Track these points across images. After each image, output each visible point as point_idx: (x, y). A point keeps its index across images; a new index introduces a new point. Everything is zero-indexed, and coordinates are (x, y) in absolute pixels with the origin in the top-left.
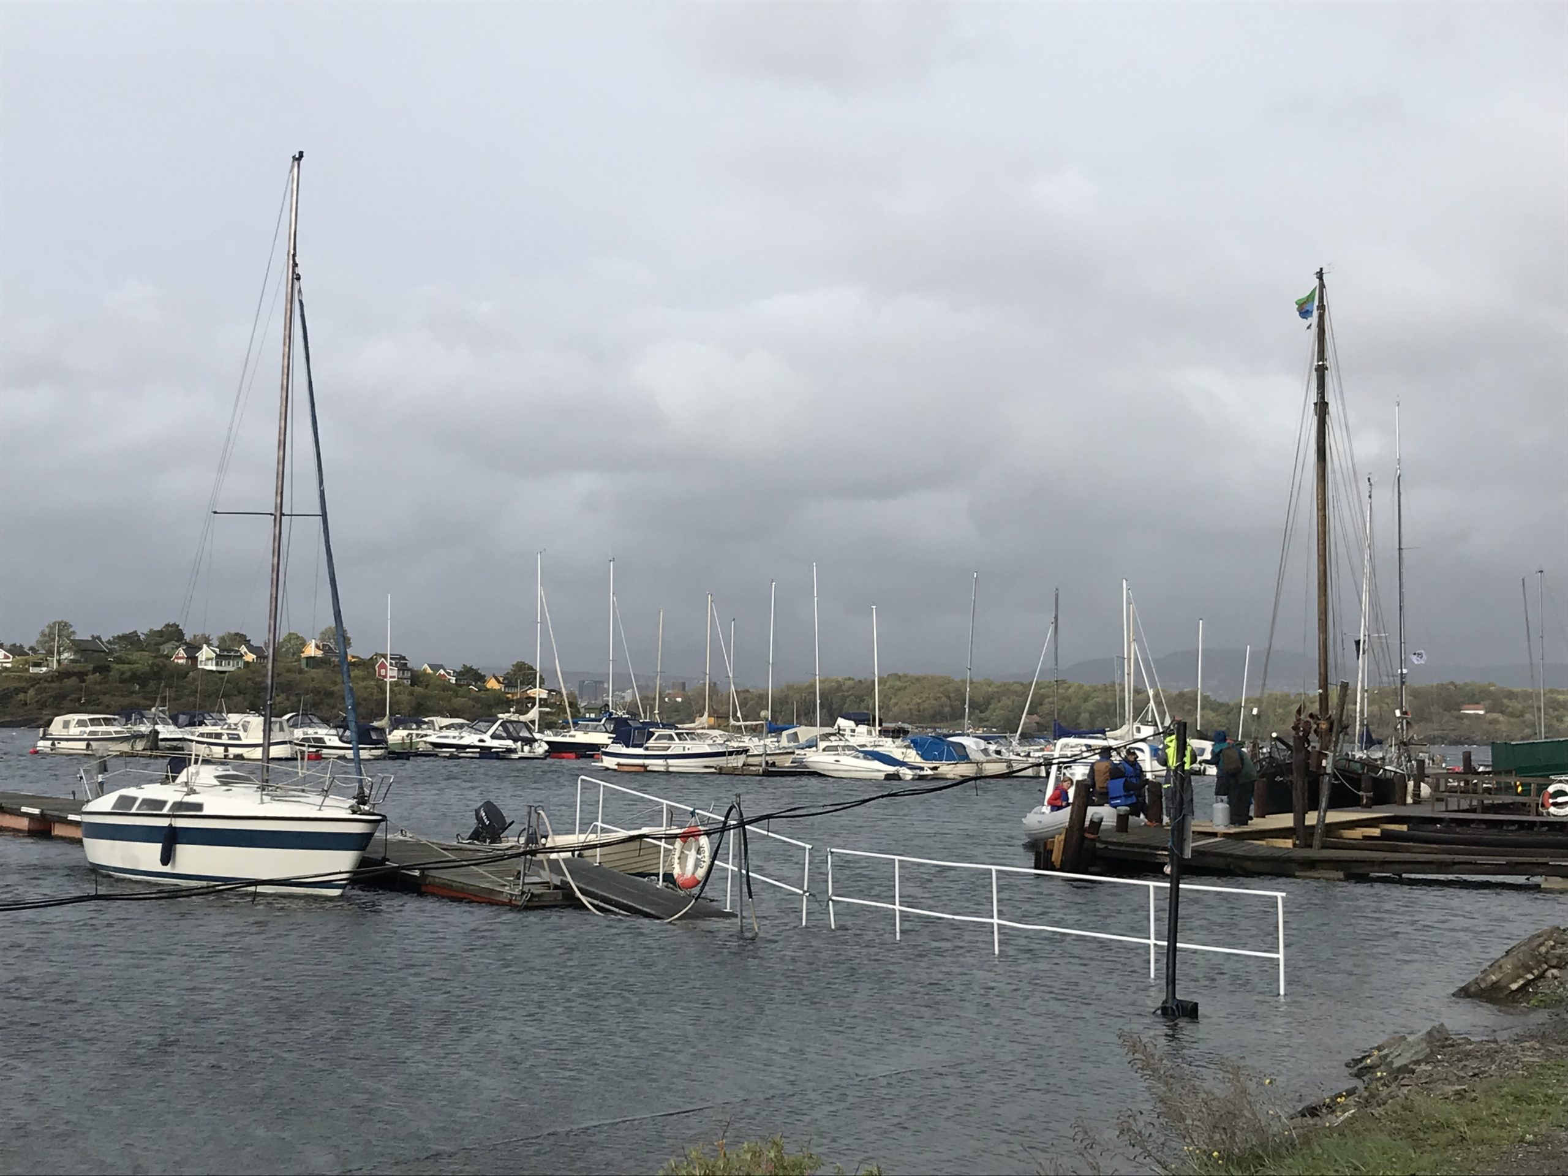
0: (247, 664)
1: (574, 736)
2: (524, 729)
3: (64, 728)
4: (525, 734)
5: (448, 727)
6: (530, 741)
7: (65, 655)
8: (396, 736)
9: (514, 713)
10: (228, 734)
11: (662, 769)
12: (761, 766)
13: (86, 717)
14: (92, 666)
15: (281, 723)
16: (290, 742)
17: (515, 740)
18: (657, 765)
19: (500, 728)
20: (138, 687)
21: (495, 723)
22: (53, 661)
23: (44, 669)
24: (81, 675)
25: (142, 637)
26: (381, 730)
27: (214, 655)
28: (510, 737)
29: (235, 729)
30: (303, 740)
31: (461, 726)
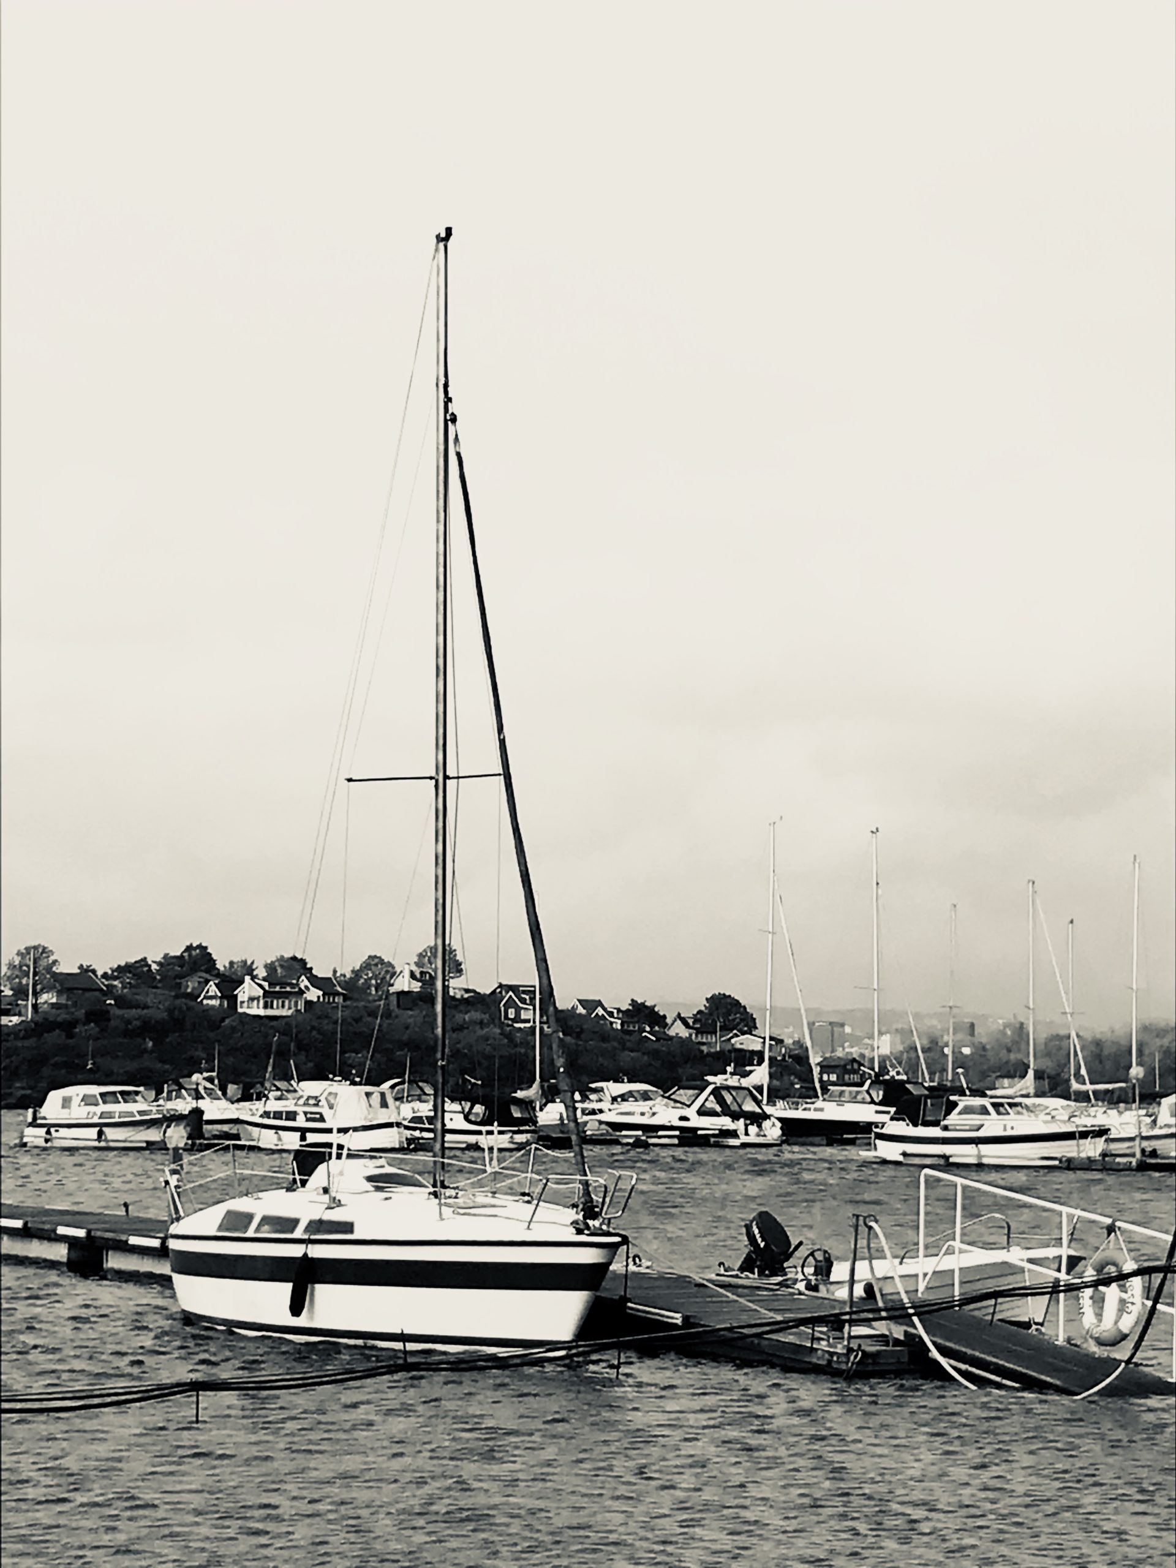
0: (309, 1004)
1: (821, 1110)
2: (749, 1100)
3: (63, 1107)
4: (749, 1106)
5: (624, 1097)
6: (757, 1119)
7: (44, 997)
8: (551, 1114)
9: (732, 1074)
10: (305, 1113)
11: (973, 1161)
12: (1133, 1155)
13: (95, 1090)
14: (83, 1011)
15: (383, 1095)
16: (398, 1125)
17: (735, 1117)
18: (964, 1154)
19: (712, 1098)
20: (150, 1044)
21: (702, 1090)
22: (26, 1006)
23: (15, 1020)
24: (68, 1027)
25: (154, 967)
26: (527, 1105)
27: (261, 992)
28: (727, 1111)
29: (316, 1105)
30: (413, 1120)
31: (646, 1096)
